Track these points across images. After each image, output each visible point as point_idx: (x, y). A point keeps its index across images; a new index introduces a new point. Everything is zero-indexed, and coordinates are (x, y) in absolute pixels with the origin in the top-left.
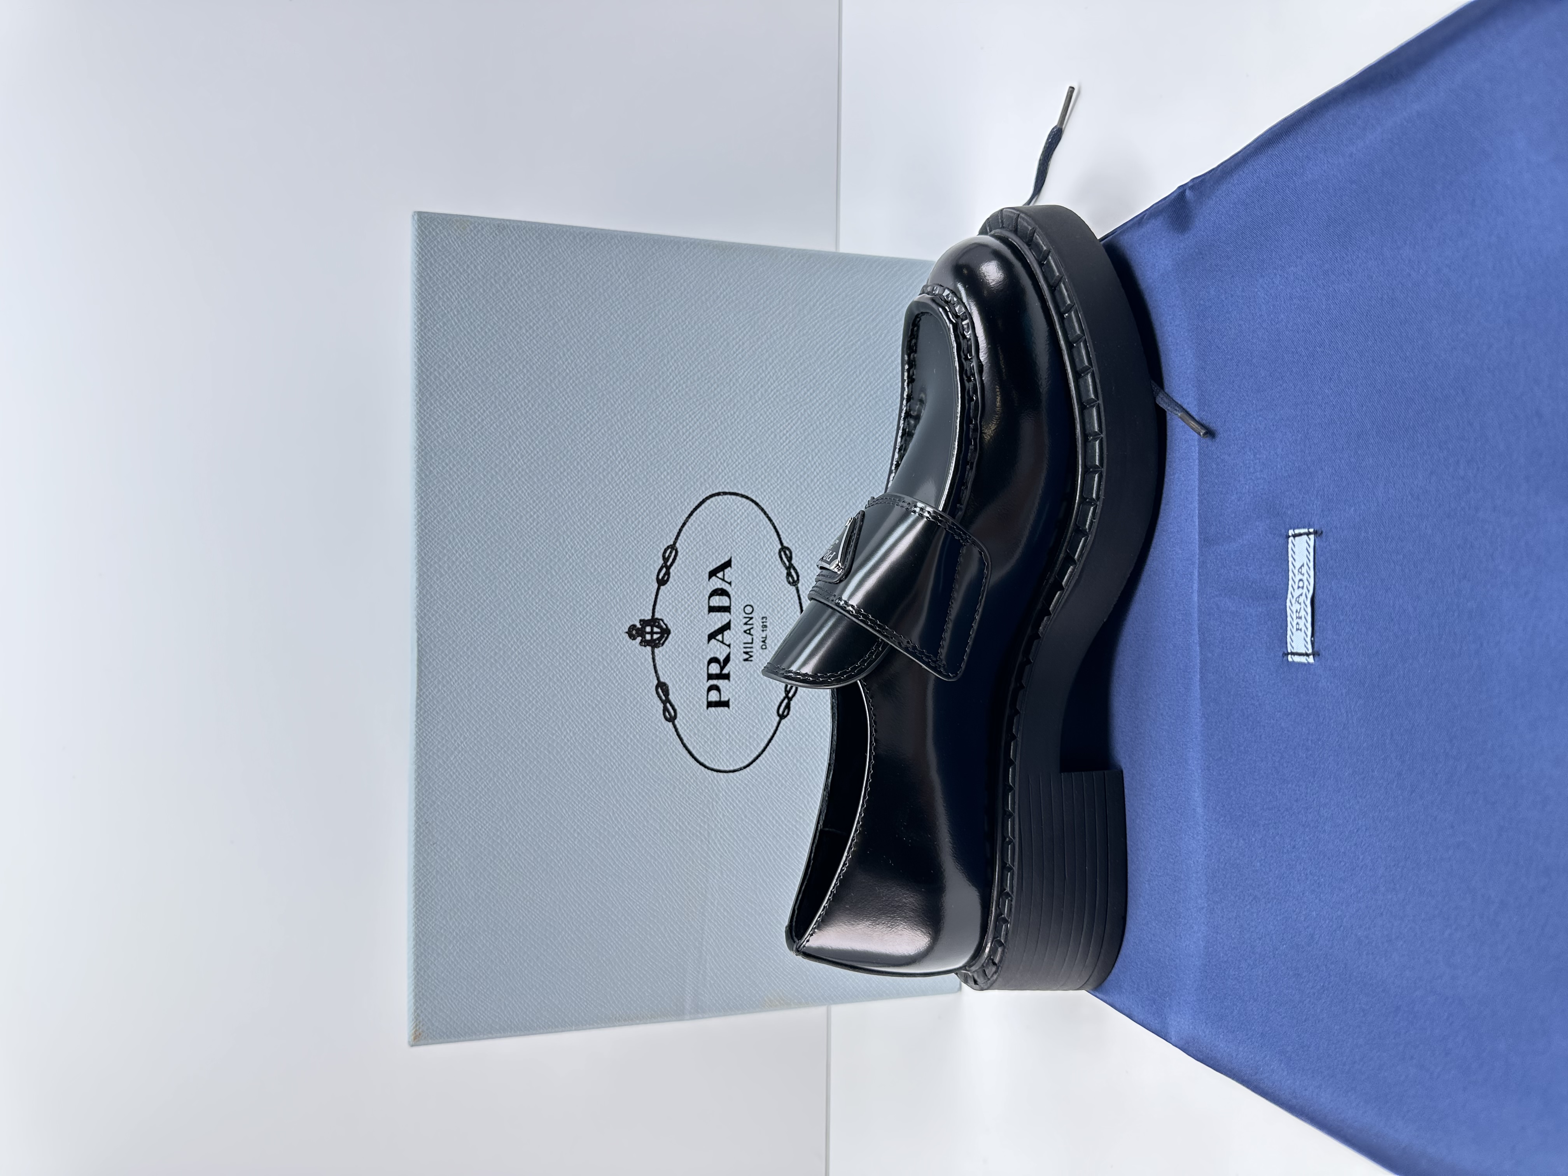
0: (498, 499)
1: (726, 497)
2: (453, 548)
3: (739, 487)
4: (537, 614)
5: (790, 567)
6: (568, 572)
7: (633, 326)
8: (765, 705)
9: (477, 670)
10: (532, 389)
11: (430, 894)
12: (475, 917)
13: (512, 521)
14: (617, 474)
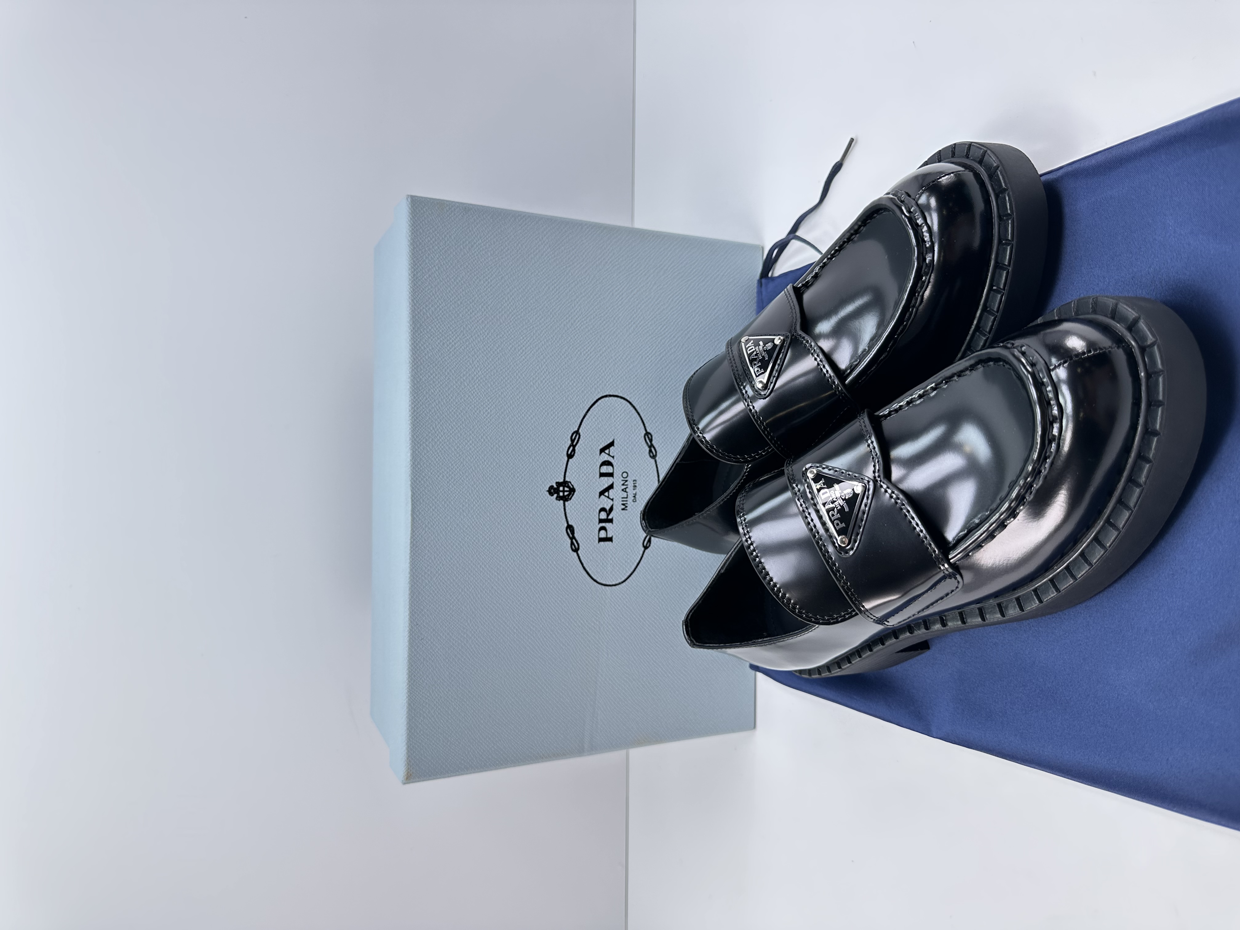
0: (465, 399)
1: (611, 398)
2: (436, 432)
3: (619, 391)
4: (490, 478)
5: (651, 446)
6: (510, 449)
7: (553, 280)
8: (635, 540)
9: (451, 517)
10: (488, 323)
11: (419, 675)
12: (449, 690)
13: (474, 414)
14: (542, 382)
